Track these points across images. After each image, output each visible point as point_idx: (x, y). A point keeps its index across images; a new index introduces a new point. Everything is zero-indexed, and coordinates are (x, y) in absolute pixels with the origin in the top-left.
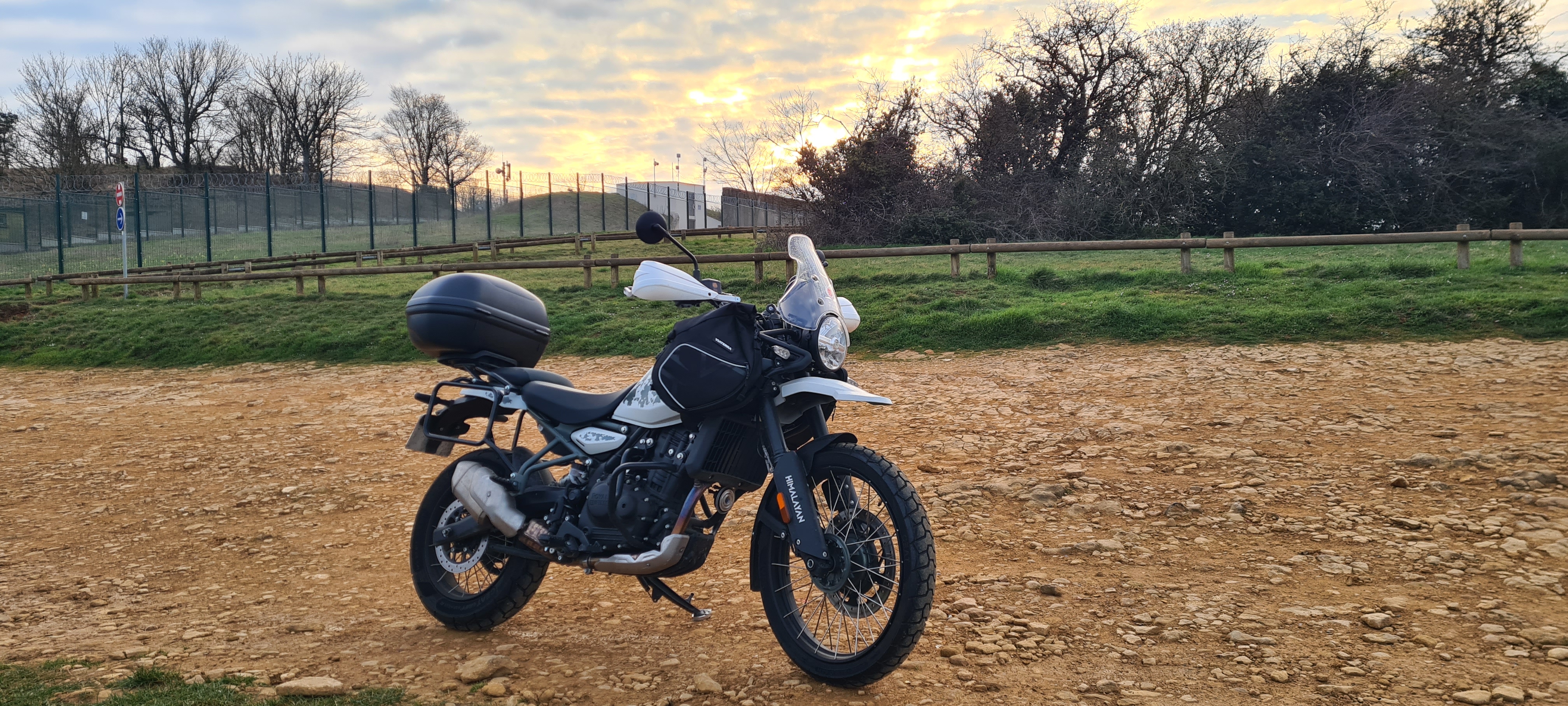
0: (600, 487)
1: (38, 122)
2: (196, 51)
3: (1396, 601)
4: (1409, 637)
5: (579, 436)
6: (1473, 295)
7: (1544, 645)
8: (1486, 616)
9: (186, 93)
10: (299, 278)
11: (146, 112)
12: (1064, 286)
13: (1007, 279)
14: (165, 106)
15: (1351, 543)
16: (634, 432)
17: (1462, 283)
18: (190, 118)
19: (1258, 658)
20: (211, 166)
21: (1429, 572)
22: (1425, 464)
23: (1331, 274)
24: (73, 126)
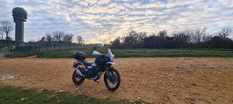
0: (90, 72)
1: (47, 37)
2: (61, 32)
3: (160, 81)
4: (162, 85)
5: (88, 67)
6: (163, 54)
7: (173, 85)
8: (168, 83)
9: (60, 35)
10: (68, 51)
11: (56, 37)
12: (132, 52)
13: (127, 52)
14: (58, 36)
15: (156, 75)
16: (93, 67)
17: (163, 53)
18: (60, 37)
19: (149, 87)
20: (61, 41)
21: (163, 78)
22: (161, 68)
23: (153, 52)
24: (50, 38)
